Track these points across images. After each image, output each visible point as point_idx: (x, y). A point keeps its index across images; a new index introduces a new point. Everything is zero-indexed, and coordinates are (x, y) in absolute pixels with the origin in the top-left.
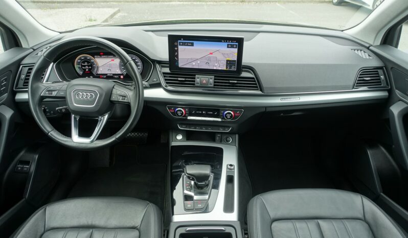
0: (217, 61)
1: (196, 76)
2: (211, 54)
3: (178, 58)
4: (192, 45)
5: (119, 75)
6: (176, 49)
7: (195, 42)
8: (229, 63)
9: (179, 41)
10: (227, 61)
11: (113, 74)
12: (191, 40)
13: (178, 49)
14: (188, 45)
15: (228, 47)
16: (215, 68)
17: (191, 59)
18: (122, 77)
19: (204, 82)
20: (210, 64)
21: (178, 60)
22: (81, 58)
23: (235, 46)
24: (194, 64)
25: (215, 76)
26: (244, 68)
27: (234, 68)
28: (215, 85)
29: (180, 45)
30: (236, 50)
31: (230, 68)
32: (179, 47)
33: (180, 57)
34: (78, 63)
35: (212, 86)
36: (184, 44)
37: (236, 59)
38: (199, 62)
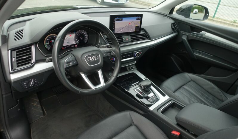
0: (132, 27)
1: (123, 37)
2: (130, 24)
3: (114, 28)
4: (122, 20)
5: (74, 45)
6: (114, 23)
7: (123, 18)
8: (137, 27)
9: (116, 18)
10: (136, 26)
11: (71, 45)
12: (121, 17)
13: (115, 23)
14: (120, 20)
15: (137, 19)
16: (131, 31)
17: (121, 28)
18: (76, 46)
19: (127, 39)
20: (129, 29)
21: (114, 29)
22: (49, 37)
23: (139, 19)
24: (122, 30)
25: (131, 36)
26: (142, 29)
27: (138, 30)
28: (132, 40)
29: (116, 21)
30: (140, 20)
31: (137, 30)
32: (116, 22)
33: (115, 27)
34: (47, 42)
35: (131, 41)
36: (118, 20)
37: (139, 25)
38: (124, 29)
